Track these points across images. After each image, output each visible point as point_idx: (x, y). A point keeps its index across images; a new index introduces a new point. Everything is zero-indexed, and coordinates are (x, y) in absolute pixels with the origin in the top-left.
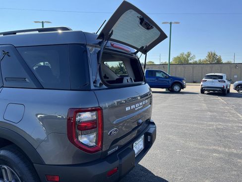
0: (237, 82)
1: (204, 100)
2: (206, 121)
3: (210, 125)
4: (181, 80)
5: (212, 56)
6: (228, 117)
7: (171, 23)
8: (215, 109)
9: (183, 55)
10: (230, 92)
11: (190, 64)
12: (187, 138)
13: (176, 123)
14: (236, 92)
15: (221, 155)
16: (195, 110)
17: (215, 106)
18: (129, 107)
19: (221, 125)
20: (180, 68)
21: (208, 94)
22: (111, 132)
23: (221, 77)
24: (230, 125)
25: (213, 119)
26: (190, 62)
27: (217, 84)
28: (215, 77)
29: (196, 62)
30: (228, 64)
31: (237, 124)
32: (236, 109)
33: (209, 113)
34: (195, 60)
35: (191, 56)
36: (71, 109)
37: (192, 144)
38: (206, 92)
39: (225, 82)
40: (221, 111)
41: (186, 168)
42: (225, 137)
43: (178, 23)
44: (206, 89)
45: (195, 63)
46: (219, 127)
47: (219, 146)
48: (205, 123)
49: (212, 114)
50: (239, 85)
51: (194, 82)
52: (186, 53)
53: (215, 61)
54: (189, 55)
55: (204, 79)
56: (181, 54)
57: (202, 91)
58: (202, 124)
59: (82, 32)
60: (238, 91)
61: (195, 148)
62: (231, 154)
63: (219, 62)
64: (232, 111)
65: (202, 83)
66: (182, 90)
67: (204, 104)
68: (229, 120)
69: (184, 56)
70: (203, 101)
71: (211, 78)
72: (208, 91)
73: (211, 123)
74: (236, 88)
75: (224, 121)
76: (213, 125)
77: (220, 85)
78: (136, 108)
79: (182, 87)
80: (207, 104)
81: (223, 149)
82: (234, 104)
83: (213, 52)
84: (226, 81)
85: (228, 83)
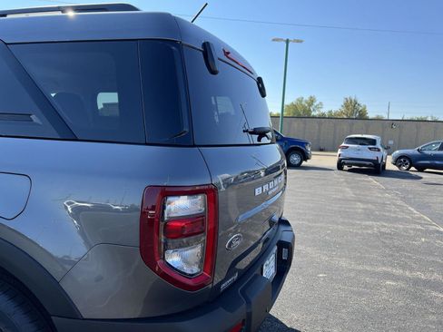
0: (397, 152)
1: (346, 181)
2: (359, 220)
3: (367, 227)
4: (304, 144)
5: (351, 105)
6: (395, 212)
7: (287, 41)
8: (368, 198)
9: (301, 101)
10: (387, 168)
11: (314, 117)
12: (332, 251)
13: (307, 223)
14: (395, 168)
15: (401, 284)
16: (335, 199)
17: (367, 193)
18: (261, 188)
19: (385, 227)
20: (296, 124)
21: (349, 171)
22: (231, 242)
23: (373, 142)
24: (401, 226)
25: (369, 215)
26: (313, 114)
27: (365, 153)
28: (362, 142)
29: (323, 114)
30: (378, 120)
31: (413, 226)
32: (403, 199)
33: (361, 205)
34: (323, 110)
35: (315, 104)
36: (151, 189)
37: (344, 263)
38: (346, 167)
39: (379, 150)
40: (379, 201)
41: (344, 310)
42: (399, 249)
43: (301, 42)
44: (346, 161)
45: (322, 117)
46: (383, 230)
47: (392, 265)
48: (358, 222)
49: (365, 206)
50: (401, 157)
51: (321, 150)
52: (306, 98)
53: (355, 114)
54: (312, 101)
55: (343, 144)
56: (298, 100)
57: (340, 166)
58: (353, 225)
59: (170, 15)
60: (399, 167)
61: (350, 271)
62: (416, 282)
63: (362, 116)
64: (399, 202)
65: (339, 152)
66: (304, 163)
67: (347, 189)
68: (397, 217)
69: (303, 103)
70: (345, 184)
71: (356, 143)
72: (349, 165)
73: (367, 223)
74: (397, 161)
75: (388, 220)
76: (372, 227)
77: (371, 155)
78: (270, 190)
79: (305, 157)
80: (352, 188)
81: (401, 271)
82: (397, 190)
83: (353, 98)
84: (381, 148)
85: (384, 152)
